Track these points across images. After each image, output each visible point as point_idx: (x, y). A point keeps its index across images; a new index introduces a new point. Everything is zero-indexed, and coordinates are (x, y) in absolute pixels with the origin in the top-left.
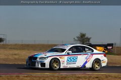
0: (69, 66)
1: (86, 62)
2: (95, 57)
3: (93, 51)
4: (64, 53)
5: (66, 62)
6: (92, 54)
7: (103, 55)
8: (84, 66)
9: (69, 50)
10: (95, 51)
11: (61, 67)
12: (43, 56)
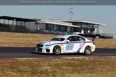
0: (68, 52)
1: (80, 49)
2: (86, 44)
3: (85, 40)
4: (63, 42)
5: (65, 49)
6: (85, 43)
7: (92, 43)
8: (78, 51)
9: (67, 39)
10: (87, 40)
11: (62, 52)
12: (48, 44)
